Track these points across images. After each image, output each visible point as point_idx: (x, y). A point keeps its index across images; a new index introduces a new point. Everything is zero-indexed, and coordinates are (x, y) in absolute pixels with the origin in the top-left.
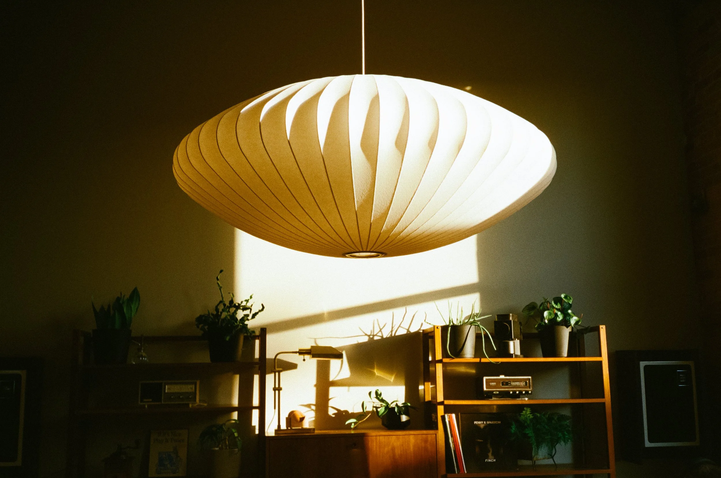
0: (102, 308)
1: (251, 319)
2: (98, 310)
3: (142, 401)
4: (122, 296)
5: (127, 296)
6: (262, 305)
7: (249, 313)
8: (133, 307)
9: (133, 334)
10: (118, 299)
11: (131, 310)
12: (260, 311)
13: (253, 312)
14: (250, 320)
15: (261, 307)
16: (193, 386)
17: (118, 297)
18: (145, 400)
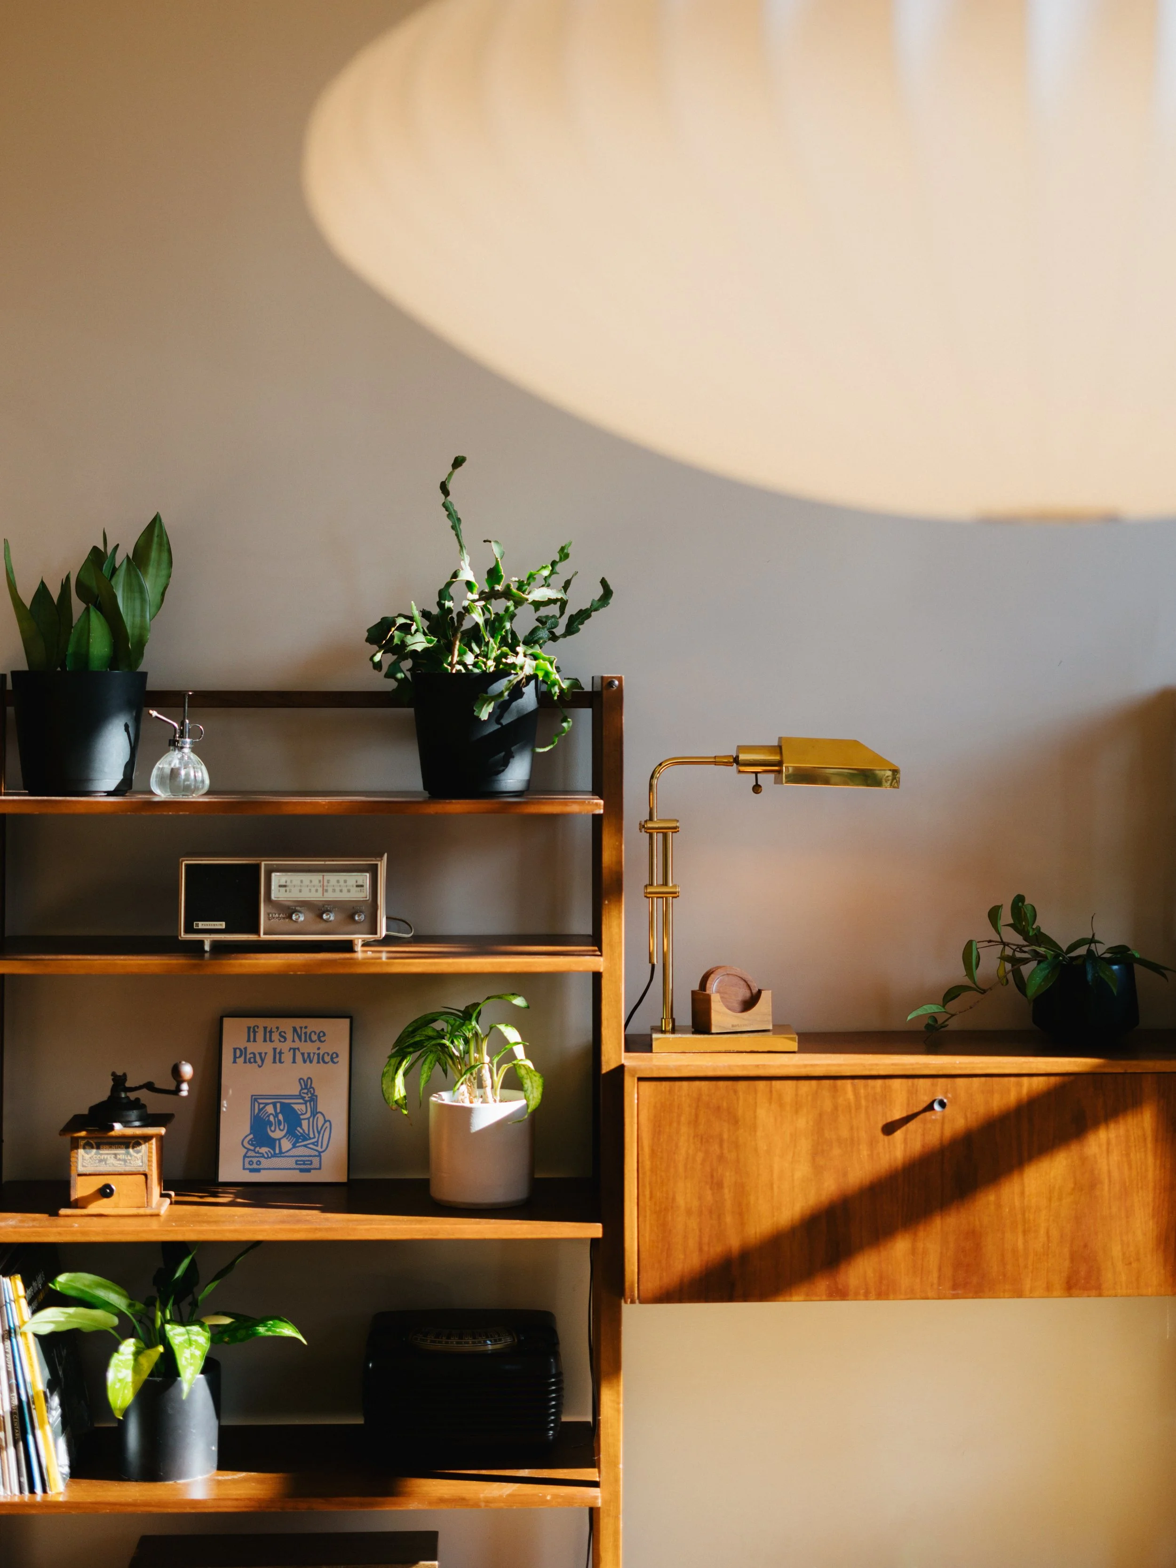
0: (43, 591)
1: (564, 636)
2: (27, 600)
3: (189, 929)
4: (110, 550)
5: (127, 549)
6: (603, 582)
7: (558, 614)
8: (150, 584)
9: (152, 684)
10: (97, 557)
11: (143, 600)
12: (594, 608)
13: (571, 610)
14: (561, 639)
15: (600, 591)
16: (365, 878)
17: (95, 549)
18: (201, 925)
